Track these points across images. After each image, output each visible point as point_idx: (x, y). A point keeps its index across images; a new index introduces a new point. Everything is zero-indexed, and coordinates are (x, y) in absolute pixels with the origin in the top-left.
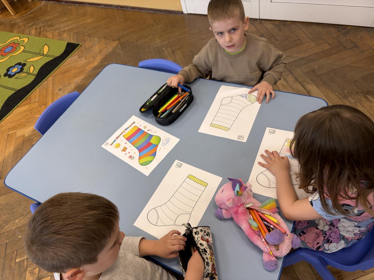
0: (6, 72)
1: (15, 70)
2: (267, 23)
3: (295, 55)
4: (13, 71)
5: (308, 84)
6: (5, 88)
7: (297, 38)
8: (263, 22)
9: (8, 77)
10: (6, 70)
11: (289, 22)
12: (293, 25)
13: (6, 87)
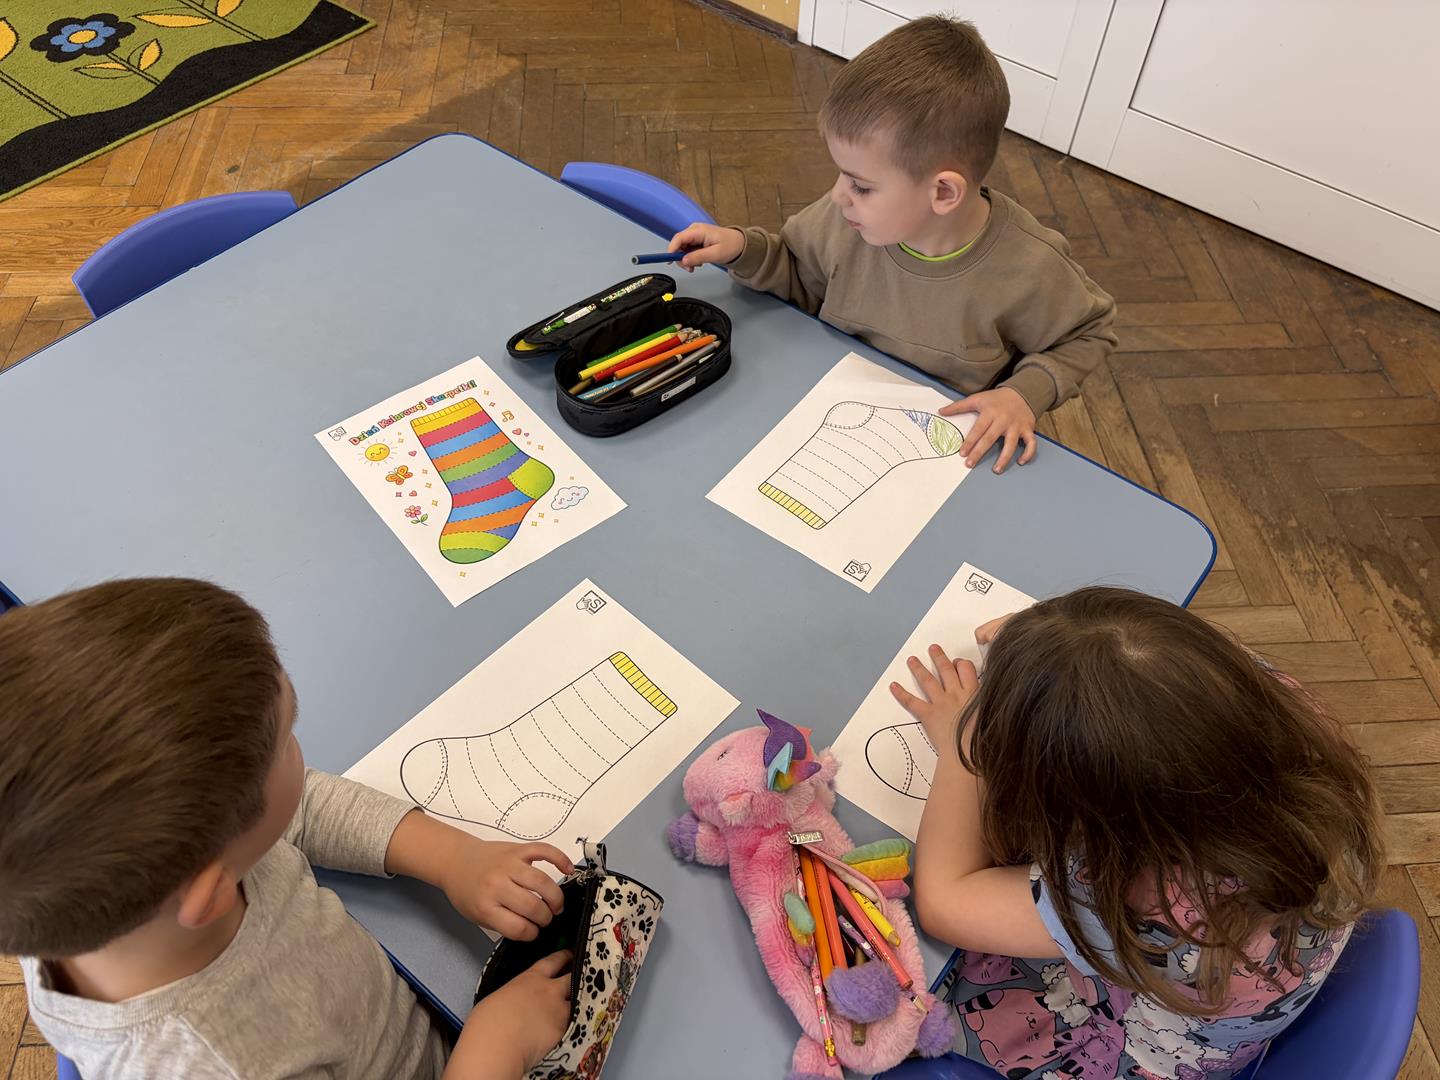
0: (45, 32)
1: (82, 37)
2: (1092, 178)
3: (1155, 332)
4: (72, 39)
5: (1166, 450)
6: (21, 94)
7: (1181, 273)
8: (1077, 170)
9: (45, 53)
10: (46, 27)
11: (1169, 202)
12: (1180, 219)
13: (26, 92)
